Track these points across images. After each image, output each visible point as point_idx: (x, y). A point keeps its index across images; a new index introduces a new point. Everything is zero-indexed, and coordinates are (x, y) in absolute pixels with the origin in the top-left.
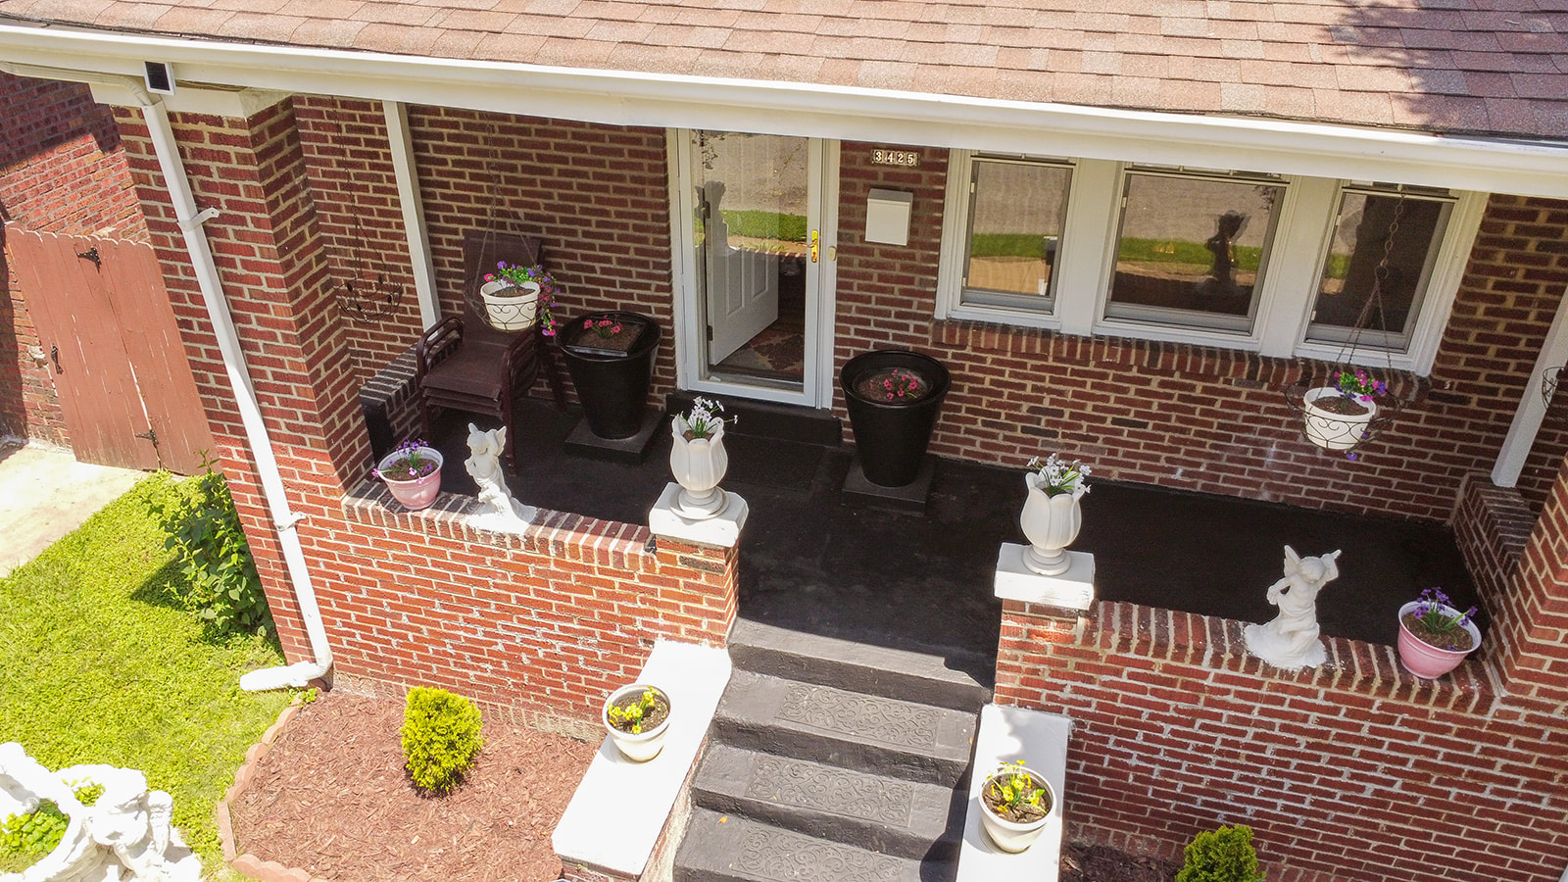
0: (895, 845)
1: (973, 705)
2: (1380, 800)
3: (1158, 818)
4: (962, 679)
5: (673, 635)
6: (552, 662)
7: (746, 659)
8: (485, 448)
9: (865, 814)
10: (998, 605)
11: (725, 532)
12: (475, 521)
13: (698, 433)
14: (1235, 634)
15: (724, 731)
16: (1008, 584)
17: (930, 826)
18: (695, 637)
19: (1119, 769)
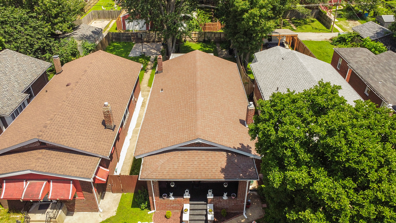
0: (203, 215)
1: (206, 204)
2: (233, 205)
3: (220, 209)
4: (206, 203)
5: (185, 204)
6: (175, 207)
7: (190, 204)
8: (171, 194)
9: (201, 213)
10: (208, 199)
11: (189, 197)
12: (170, 199)
13: (187, 192)
14: (222, 197)
15: (190, 210)
16: (208, 197)
17: (205, 213)
18: (187, 203)
19: (217, 206)
